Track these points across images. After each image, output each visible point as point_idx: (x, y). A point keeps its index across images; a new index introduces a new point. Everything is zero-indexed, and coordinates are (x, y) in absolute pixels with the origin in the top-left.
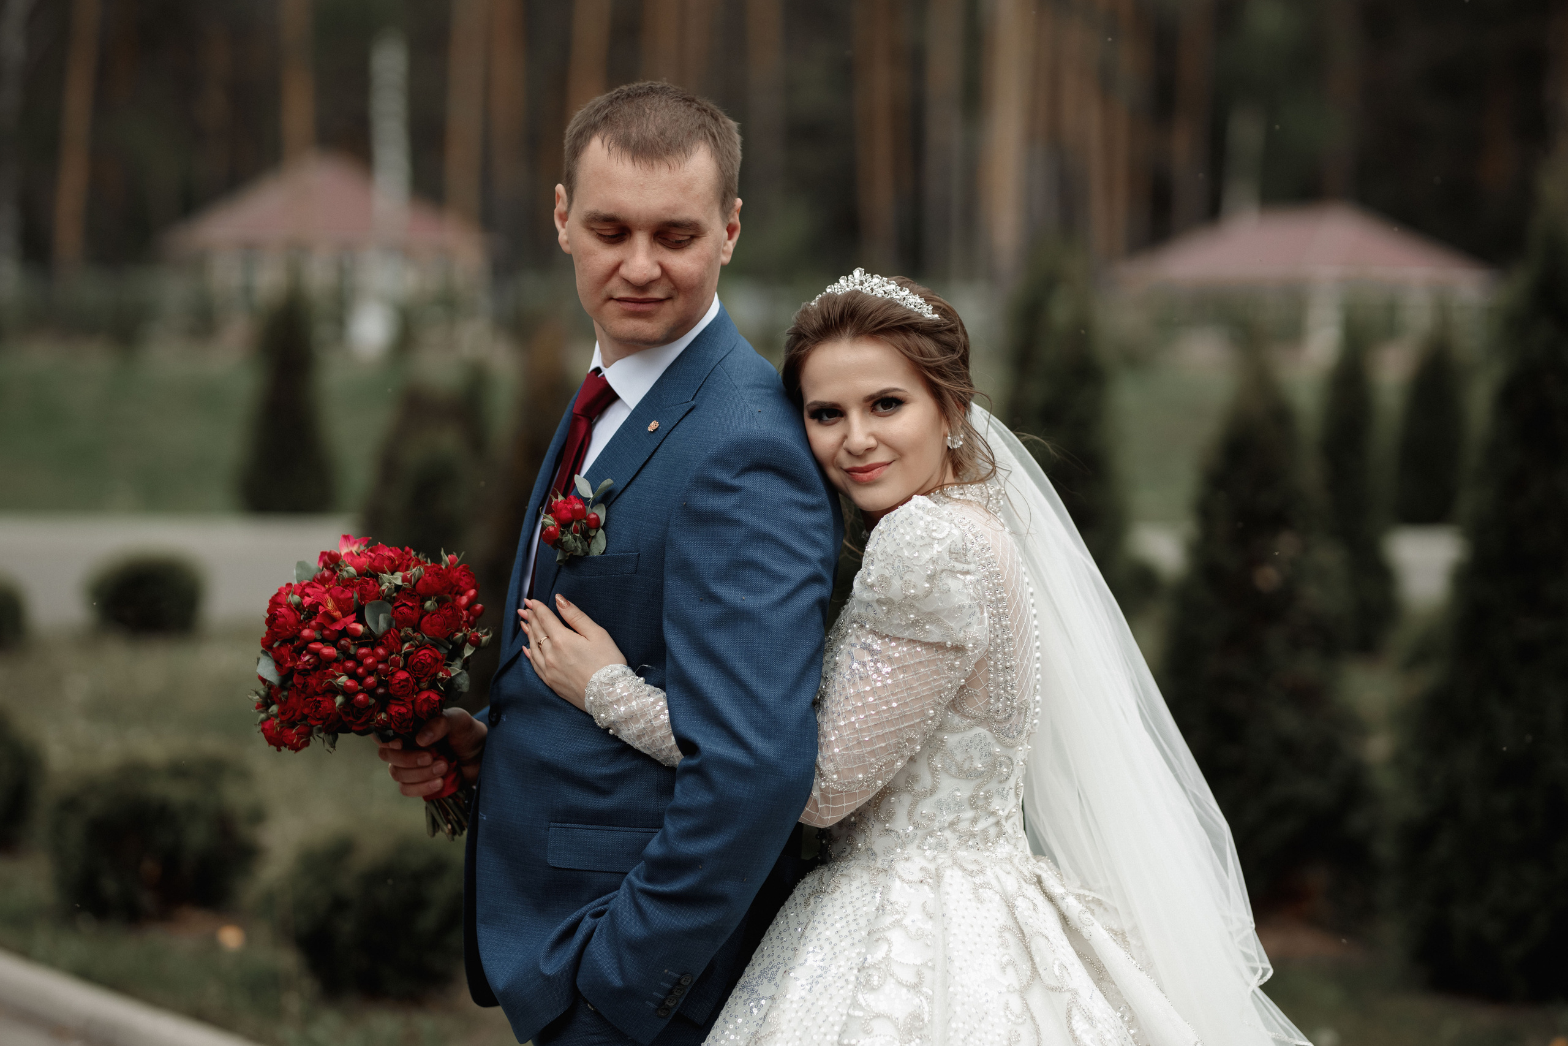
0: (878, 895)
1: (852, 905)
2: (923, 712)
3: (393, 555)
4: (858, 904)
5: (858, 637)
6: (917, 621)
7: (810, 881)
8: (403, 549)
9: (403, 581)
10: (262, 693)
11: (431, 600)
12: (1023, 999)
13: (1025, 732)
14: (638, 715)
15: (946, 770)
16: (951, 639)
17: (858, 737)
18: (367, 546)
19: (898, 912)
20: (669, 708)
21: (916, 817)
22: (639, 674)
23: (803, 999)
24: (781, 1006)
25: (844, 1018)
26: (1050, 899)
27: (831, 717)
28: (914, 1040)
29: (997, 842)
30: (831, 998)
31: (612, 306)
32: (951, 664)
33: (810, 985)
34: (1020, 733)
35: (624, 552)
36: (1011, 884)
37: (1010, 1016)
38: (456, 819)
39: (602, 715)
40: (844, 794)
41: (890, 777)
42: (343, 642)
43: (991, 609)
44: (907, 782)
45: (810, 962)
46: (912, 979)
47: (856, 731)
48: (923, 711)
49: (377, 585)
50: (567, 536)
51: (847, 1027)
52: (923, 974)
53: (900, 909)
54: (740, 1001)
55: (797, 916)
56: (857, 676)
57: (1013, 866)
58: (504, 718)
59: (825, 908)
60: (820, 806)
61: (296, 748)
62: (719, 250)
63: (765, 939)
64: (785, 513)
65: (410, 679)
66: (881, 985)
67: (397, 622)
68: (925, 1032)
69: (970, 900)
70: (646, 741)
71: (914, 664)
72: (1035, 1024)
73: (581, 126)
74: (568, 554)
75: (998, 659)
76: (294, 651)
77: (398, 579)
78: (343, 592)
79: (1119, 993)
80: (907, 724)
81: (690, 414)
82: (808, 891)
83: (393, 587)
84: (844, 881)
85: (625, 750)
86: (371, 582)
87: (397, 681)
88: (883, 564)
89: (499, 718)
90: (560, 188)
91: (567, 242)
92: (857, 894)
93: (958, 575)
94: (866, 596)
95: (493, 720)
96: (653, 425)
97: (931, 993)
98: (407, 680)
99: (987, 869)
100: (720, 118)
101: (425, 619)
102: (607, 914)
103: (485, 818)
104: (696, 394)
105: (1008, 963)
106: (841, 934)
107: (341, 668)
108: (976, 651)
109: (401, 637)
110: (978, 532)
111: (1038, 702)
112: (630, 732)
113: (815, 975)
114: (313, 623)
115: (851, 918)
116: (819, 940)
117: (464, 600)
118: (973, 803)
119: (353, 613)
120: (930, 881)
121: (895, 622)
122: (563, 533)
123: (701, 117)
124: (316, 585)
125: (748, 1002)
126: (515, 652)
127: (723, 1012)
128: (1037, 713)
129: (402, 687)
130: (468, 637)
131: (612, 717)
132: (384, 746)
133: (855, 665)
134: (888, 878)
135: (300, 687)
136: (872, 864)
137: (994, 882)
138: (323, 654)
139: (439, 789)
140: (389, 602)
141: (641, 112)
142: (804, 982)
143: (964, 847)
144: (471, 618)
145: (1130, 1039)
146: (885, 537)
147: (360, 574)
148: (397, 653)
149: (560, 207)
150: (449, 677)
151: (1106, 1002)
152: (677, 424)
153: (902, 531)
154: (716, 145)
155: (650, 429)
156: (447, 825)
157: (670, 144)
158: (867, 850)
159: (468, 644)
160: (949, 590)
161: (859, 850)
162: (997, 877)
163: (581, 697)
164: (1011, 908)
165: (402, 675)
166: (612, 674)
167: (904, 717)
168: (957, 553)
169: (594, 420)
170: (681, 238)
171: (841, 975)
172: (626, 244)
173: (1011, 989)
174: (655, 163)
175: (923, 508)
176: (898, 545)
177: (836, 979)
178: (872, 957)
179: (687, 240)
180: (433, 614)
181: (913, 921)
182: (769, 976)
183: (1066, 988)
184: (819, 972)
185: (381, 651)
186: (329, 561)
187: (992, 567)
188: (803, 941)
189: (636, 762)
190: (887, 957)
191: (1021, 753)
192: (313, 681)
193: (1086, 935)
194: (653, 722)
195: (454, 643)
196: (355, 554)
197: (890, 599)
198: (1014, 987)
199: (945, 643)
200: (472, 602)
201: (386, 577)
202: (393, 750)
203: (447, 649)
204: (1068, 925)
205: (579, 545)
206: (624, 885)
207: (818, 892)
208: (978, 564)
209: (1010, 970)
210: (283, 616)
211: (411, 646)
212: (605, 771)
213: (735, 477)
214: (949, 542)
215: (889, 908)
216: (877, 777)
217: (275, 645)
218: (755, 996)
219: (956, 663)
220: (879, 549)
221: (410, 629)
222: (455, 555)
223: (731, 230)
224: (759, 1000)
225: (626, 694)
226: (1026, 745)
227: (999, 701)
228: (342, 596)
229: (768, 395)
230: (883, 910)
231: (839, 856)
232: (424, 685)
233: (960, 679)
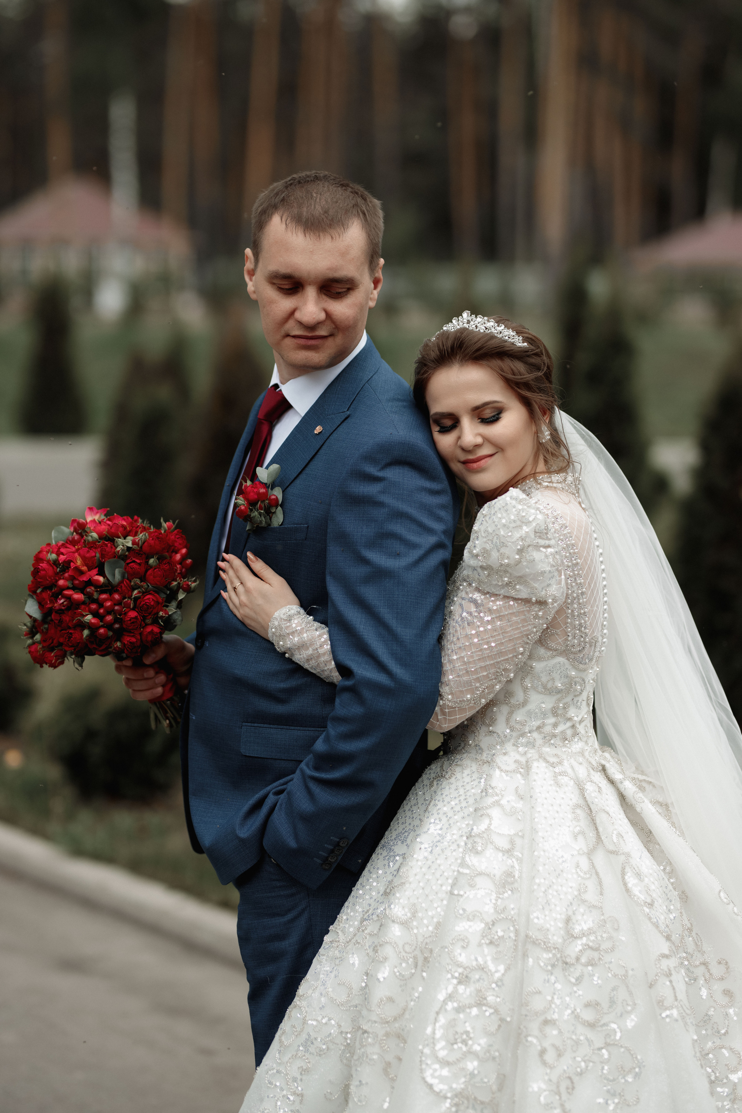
0: (483, 780)
1: (463, 787)
2: (515, 650)
3: (125, 523)
4: (468, 787)
5: (467, 593)
6: (510, 582)
7: (434, 768)
8: (132, 518)
9: (133, 544)
10: (29, 624)
11: (153, 558)
12: (590, 859)
13: (595, 659)
14: (308, 644)
15: (534, 688)
16: (535, 596)
17: (467, 668)
18: (106, 515)
19: (497, 795)
20: (331, 640)
21: (512, 723)
22: (309, 613)
23: (426, 858)
24: (410, 863)
25: (455, 873)
26: (612, 782)
27: (447, 652)
28: (507, 892)
29: (572, 740)
30: (446, 858)
31: (288, 341)
32: (536, 614)
33: (431, 848)
34: (591, 660)
35: (297, 524)
36: (582, 772)
37: (579, 872)
38: (172, 716)
39: (281, 643)
40: (457, 709)
41: (491, 696)
42: (88, 590)
43: (569, 572)
44: (505, 697)
45: (432, 830)
46: (507, 846)
47: (465, 663)
48: (515, 648)
49: (113, 547)
50: (254, 513)
51: (457, 881)
52: (514, 841)
53: (498, 792)
54: (381, 857)
55: (424, 794)
56: (466, 622)
57: (584, 758)
58: (207, 644)
59: (444, 790)
60: (439, 717)
61: (54, 666)
62: (368, 298)
63: (401, 811)
64: (417, 497)
65: (139, 617)
66: (483, 850)
67: (129, 575)
68: (516, 885)
69: (551, 785)
70: (313, 663)
71: (508, 614)
72: (598, 878)
73: (265, 205)
74: (255, 525)
75: (574, 608)
76: (53, 596)
77: (129, 542)
78: (88, 552)
79: (662, 851)
80: (503, 659)
81: (346, 421)
82: (433, 775)
83: (126, 549)
84: (458, 769)
85: (298, 669)
86: (109, 545)
87: (129, 619)
88: (485, 540)
89: (203, 644)
90: (248, 251)
91: (254, 292)
92: (467, 779)
93: (541, 549)
94: (473, 562)
95: (199, 645)
96: (318, 429)
97: (520, 856)
98: (136, 617)
99: (565, 761)
100: (368, 199)
101: (150, 572)
102: (285, 792)
103: (194, 718)
104: (350, 406)
105: (579, 833)
106: (454, 809)
107: (87, 609)
108: (555, 604)
109: (131, 586)
110: (558, 515)
111: (605, 634)
112: (302, 656)
113: (435, 841)
114: (66, 575)
115: (462, 798)
116: (438, 814)
117: (178, 557)
118: (554, 712)
119: (96, 568)
120: (522, 770)
121: (494, 583)
122: (251, 510)
123: (355, 198)
124: (68, 546)
125: (387, 858)
126: (215, 595)
127: (369, 865)
128: (604, 643)
129: (133, 623)
130: (181, 585)
131: (289, 644)
132: (120, 663)
133: (465, 614)
134: (490, 768)
135: (57, 622)
136: (479, 757)
137: (570, 771)
138: (74, 599)
139: (160, 695)
140: (123, 560)
141: (310, 196)
142: (427, 846)
143: (547, 745)
144: (183, 570)
145: (670, 887)
146: (487, 519)
147: (101, 538)
148: (129, 598)
149: (249, 265)
150: (167, 615)
151: (652, 860)
152: (336, 429)
153: (499, 515)
154: (366, 220)
155: (316, 432)
156: (165, 721)
157: (332, 220)
158: (476, 745)
159: (181, 590)
160: (534, 560)
161: (470, 745)
162: (572, 767)
163: (266, 629)
164: (582, 791)
165: (133, 614)
166: (289, 613)
167: (500, 653)
168: (540, 533)
169: (274, 423)
170: (340, 290)
171: (454, 841)
172: (299, 295)
173: (581, 852)
174: (321, 234)
175: (516, 499)
176: (496, 526)
177: (450, 843)
178: (478, 828)
179: (345, 292)
180: (155, 569)
181: (508, 802)
182: (402, 839)
183: (621, 852)
184: (438, 838)
185: (117, 596)
186: (78, 528)
187: (569, 540)
188: (427, 814)
189: (306, 679)
190: (488, 829)
191: (591, 674)
192: (66, 618)
193: (638, 810)
194: (319, 650)
195: (171, 589)
196: (97, 522)
197: (490, 566)
198: (583, 851)
199: (531, 599)
200: (184, 558)
201: (120, 541)
202: (126, 666)
203: (166, 594)
204: (624, 799)
205: (263, 519)
206: (298, 772)
207: (440, 777)
208: (557, 539)
209: (580, 838)
210: (44, 570)
211: (139, 592)
212: (283, 685)
213: (380, 470)
214: (534, 524)
215: (490, 791)
216: (481, 697)
217: (38, 591)
218: (392, 854)
219: (540, 613)
220: (483, 528)
221: (138, 580)
222: (171, 523)
223: (376, 282)
224: (395, 856)
225: (299, 628)
226: (595, 668)
227: (575, 638)
228: (88, 555)
229: (405, 407)
230: (486, 793)
231: (455, 749)
232: (148, 621)
233: (543, 624)
